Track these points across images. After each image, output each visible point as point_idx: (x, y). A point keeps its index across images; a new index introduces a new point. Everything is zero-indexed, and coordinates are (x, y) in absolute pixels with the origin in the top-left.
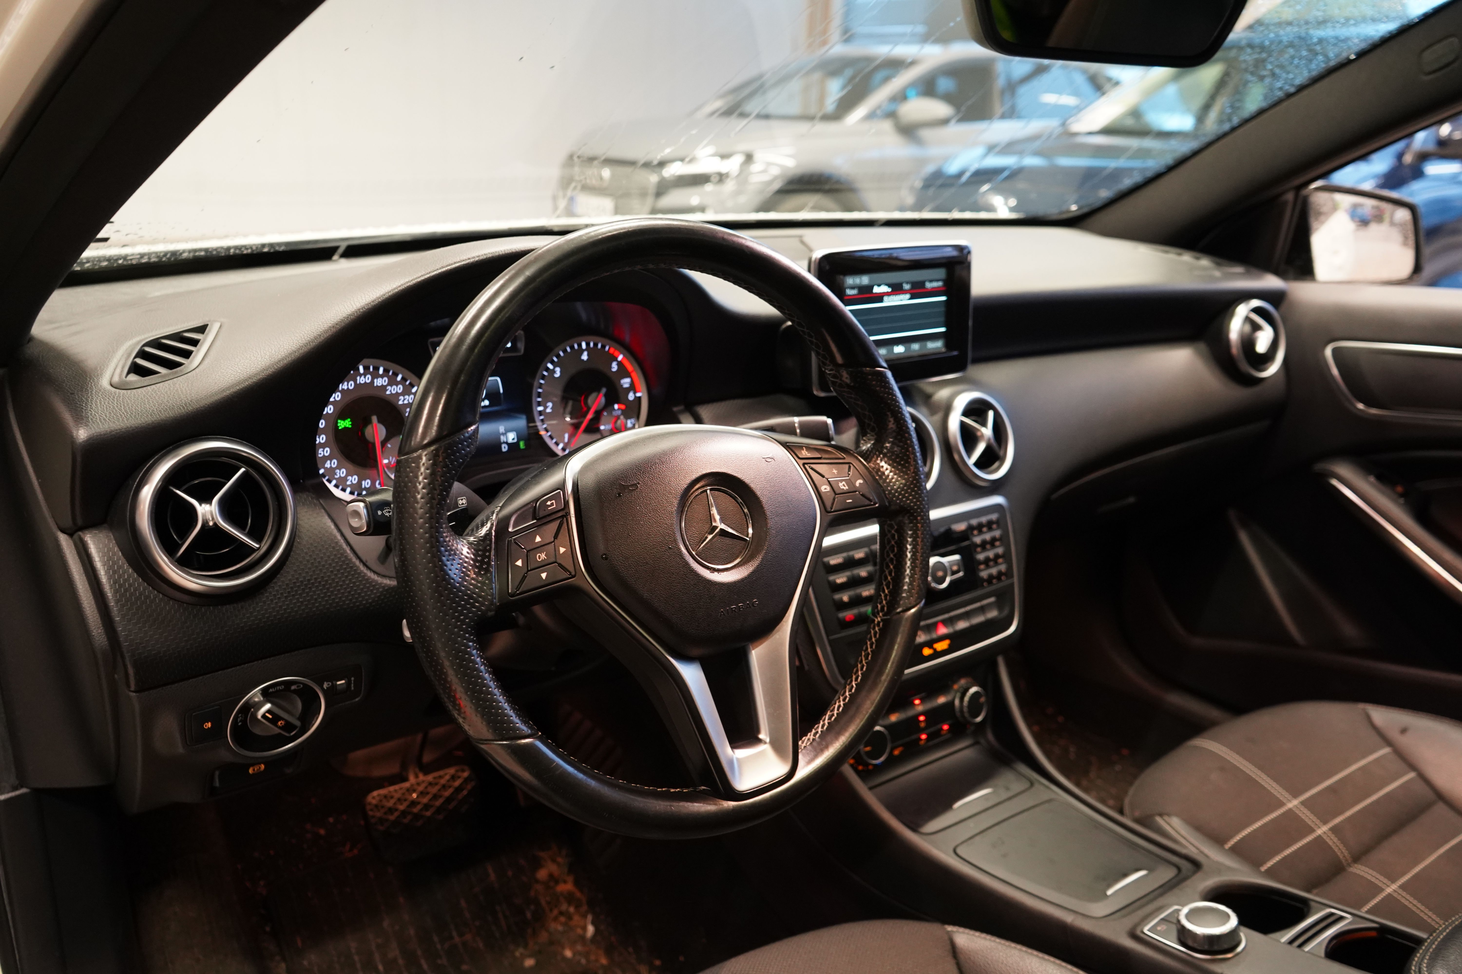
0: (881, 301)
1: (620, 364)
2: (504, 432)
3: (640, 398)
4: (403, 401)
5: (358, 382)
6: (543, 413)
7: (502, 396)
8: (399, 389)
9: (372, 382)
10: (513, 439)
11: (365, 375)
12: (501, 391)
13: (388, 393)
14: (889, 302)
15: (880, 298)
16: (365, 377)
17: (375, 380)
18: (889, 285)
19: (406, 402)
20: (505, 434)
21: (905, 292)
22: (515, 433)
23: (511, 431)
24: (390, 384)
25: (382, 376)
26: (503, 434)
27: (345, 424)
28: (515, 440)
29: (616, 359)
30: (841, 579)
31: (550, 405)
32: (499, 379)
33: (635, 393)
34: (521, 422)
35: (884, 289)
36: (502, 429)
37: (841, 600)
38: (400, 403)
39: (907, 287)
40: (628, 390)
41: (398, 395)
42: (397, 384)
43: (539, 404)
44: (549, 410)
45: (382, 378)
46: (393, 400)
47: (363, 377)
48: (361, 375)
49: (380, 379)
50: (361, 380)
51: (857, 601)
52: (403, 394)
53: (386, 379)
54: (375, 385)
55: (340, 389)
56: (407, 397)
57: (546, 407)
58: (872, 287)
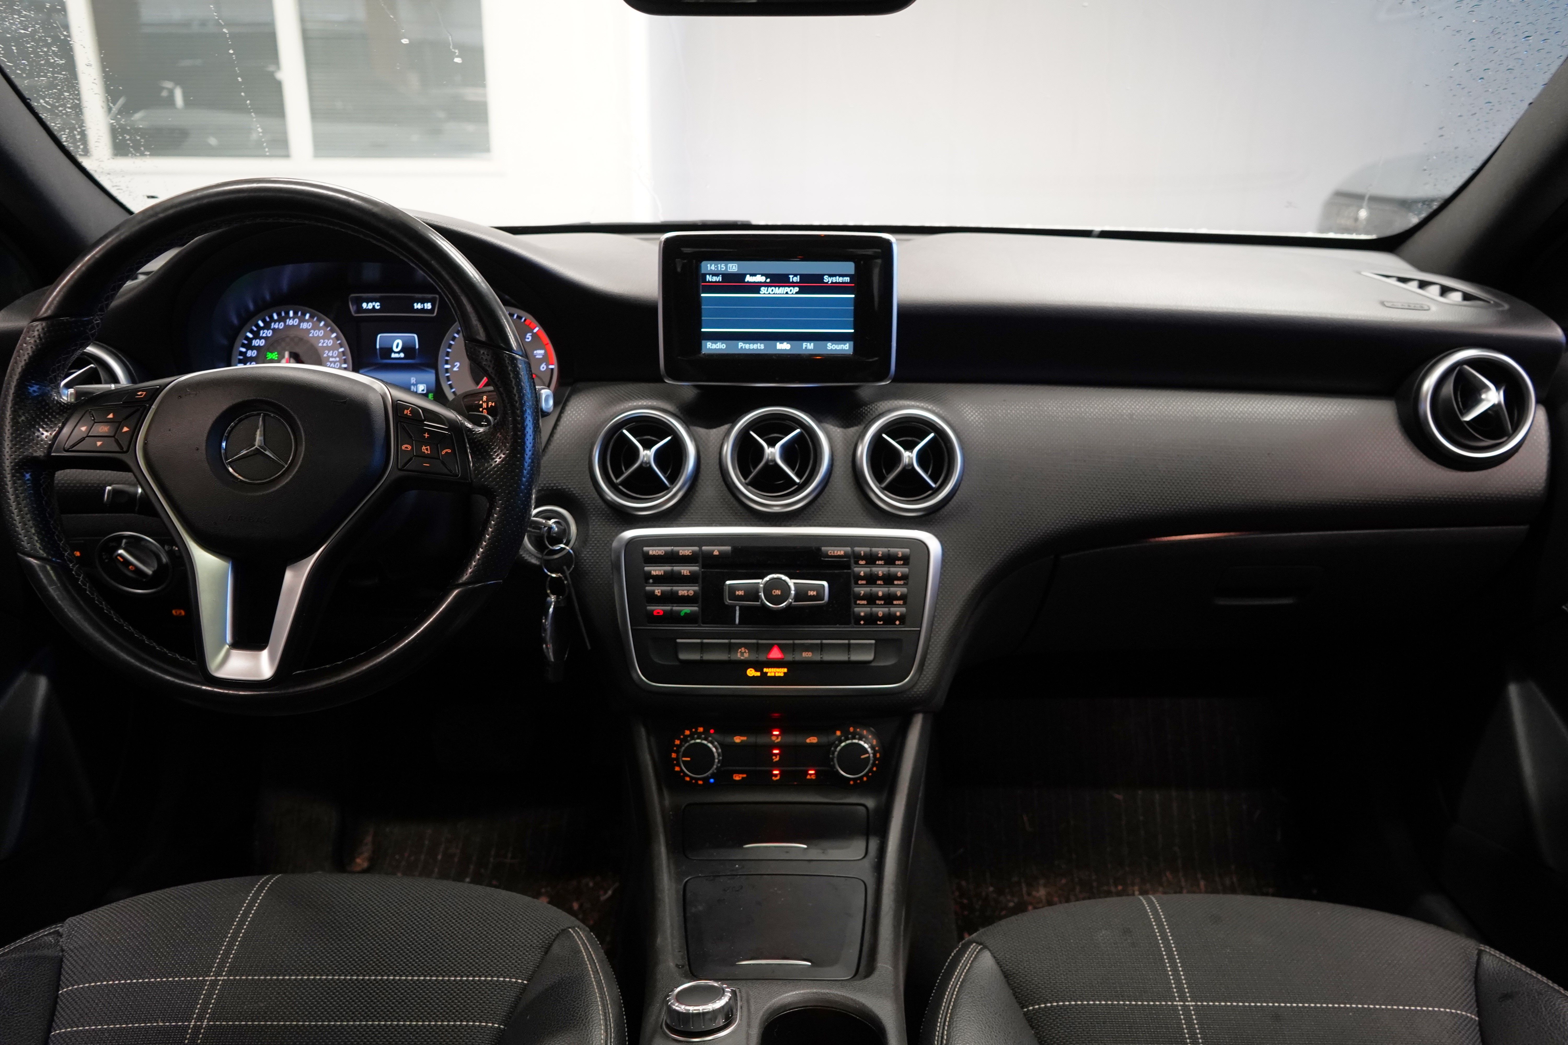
0: (758, 292)
1: (535, 336)
2: (415, 383)
3: (552, 369)
4: (323, 344)
5: (287, 323)
6: (449, 371)
7: (417, 351)
8: (321, 333)
9: (299, 325)
10: (423, 390)
11: (293, 318)
12: (417, 347)
13: (311, 335)
14: (765, 292)
15: (755, 288)
16: (293, 320)
17: (302, 324)
18: (767, 276)
19: (325, 345)
20: (415, 385)
21: (793, 285)
22: (425, 385)
23: (422, 383)
24: (314, 328)
25: (307, 321)
26: (414, 385)
27: (272, 356)
28: (425, 392)
29: (531, 330)
30: (657, 570)
31: (458, 364)
32: (416, 336)
33: (547, 365)
34: (430, 377)
35: (760, 279)
36: (413, 380)
37: (653, 592)
38: (320, 345)
39: (796, 279)
40: (540, 361)
41: (319, 338)
42: (319, 329)
43: (447, 362)
44: (455, 369)
45: (308, 323)
46: (313, 341)
47: (291, 321)
48: (290, 318)
49: (306, 323)
50: (290, 322)
51: (671, 598)
52: (324, 338)
53: (311, 324)
54: (301, 327)
55: (272, 327)
56: (326, 341)
57: (454, 366)
58: (744, 275)
